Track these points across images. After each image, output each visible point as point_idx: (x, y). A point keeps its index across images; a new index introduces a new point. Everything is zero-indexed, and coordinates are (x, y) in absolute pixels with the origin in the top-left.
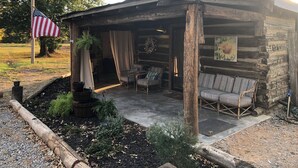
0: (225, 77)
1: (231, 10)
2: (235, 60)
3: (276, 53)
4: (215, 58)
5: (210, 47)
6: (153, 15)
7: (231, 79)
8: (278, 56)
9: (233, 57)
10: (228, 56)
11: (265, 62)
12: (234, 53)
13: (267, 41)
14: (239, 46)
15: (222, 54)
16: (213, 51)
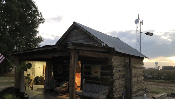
0: (96, 85)
1: (93, 53)
2: (100, 77)
3: (118, 74)
4: (91, 76)
5: (88, 70)
6: (56, 54)
7: (98, 86)
8: (120, 75)
9: (99, 75)
10: (97, 75)
11: (112, 78)
12: (99, 73)
13: (113, 67)
14: (101, 70)
15: (94, 74)
16: (90, 72)
